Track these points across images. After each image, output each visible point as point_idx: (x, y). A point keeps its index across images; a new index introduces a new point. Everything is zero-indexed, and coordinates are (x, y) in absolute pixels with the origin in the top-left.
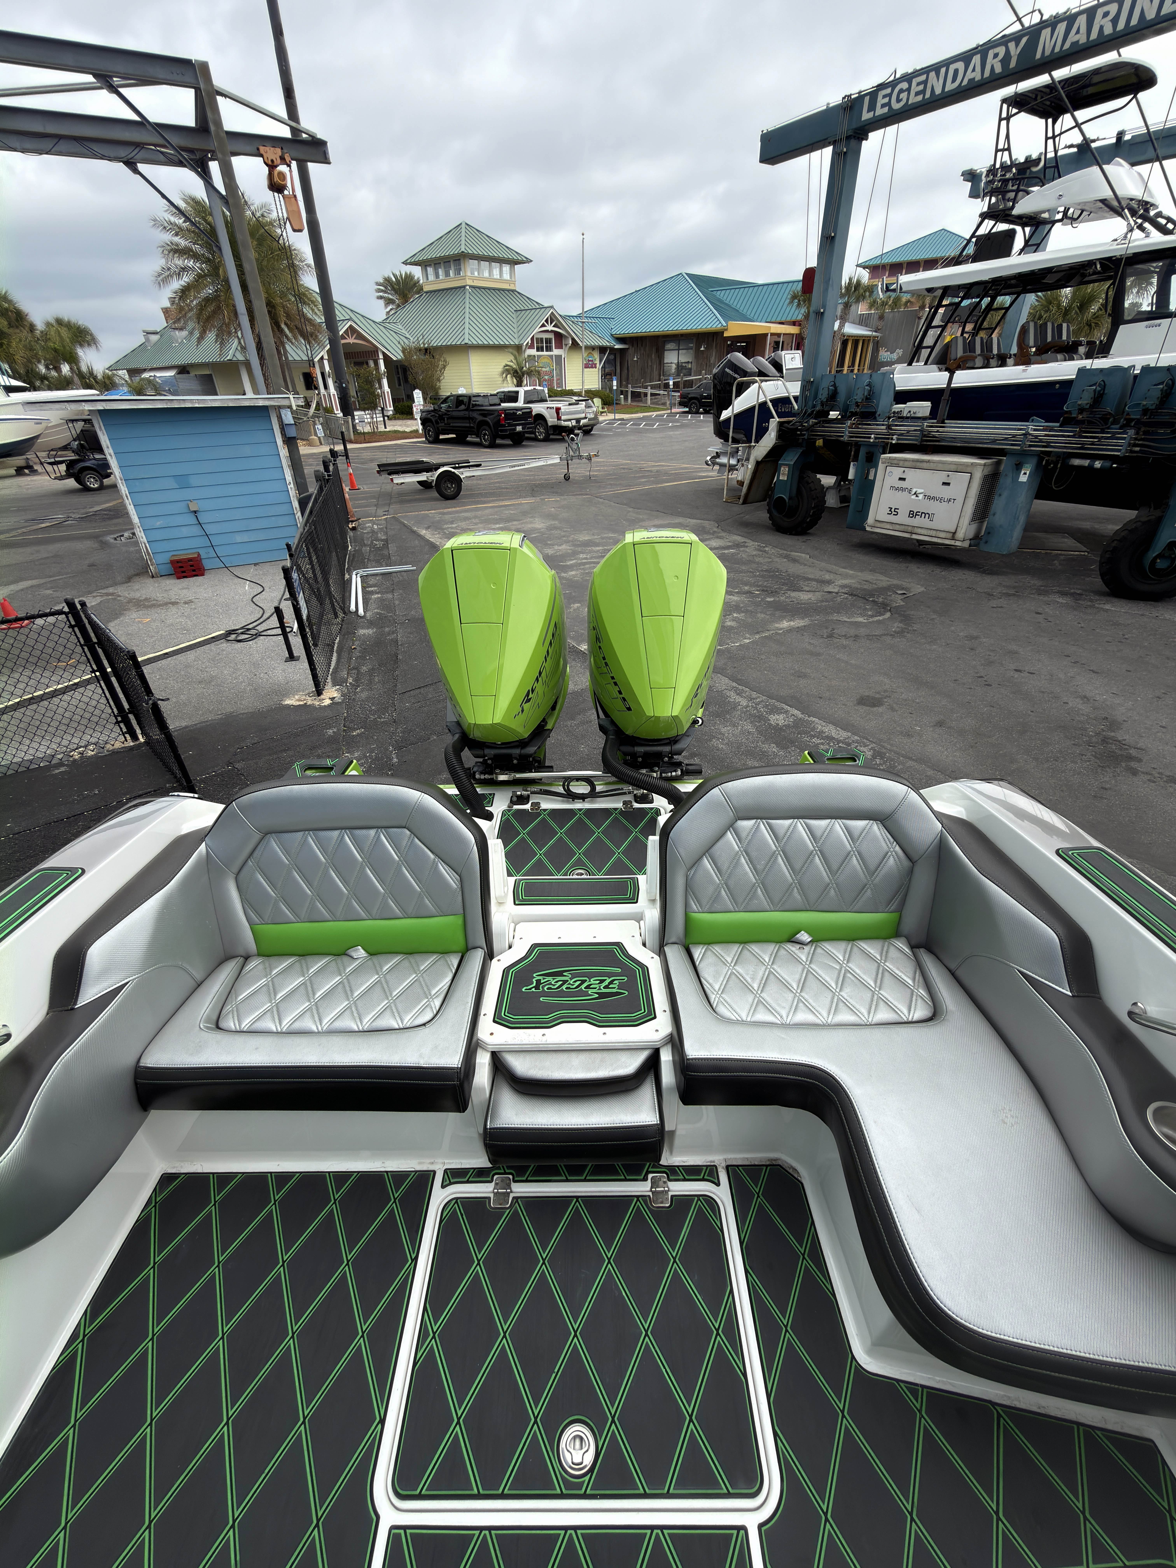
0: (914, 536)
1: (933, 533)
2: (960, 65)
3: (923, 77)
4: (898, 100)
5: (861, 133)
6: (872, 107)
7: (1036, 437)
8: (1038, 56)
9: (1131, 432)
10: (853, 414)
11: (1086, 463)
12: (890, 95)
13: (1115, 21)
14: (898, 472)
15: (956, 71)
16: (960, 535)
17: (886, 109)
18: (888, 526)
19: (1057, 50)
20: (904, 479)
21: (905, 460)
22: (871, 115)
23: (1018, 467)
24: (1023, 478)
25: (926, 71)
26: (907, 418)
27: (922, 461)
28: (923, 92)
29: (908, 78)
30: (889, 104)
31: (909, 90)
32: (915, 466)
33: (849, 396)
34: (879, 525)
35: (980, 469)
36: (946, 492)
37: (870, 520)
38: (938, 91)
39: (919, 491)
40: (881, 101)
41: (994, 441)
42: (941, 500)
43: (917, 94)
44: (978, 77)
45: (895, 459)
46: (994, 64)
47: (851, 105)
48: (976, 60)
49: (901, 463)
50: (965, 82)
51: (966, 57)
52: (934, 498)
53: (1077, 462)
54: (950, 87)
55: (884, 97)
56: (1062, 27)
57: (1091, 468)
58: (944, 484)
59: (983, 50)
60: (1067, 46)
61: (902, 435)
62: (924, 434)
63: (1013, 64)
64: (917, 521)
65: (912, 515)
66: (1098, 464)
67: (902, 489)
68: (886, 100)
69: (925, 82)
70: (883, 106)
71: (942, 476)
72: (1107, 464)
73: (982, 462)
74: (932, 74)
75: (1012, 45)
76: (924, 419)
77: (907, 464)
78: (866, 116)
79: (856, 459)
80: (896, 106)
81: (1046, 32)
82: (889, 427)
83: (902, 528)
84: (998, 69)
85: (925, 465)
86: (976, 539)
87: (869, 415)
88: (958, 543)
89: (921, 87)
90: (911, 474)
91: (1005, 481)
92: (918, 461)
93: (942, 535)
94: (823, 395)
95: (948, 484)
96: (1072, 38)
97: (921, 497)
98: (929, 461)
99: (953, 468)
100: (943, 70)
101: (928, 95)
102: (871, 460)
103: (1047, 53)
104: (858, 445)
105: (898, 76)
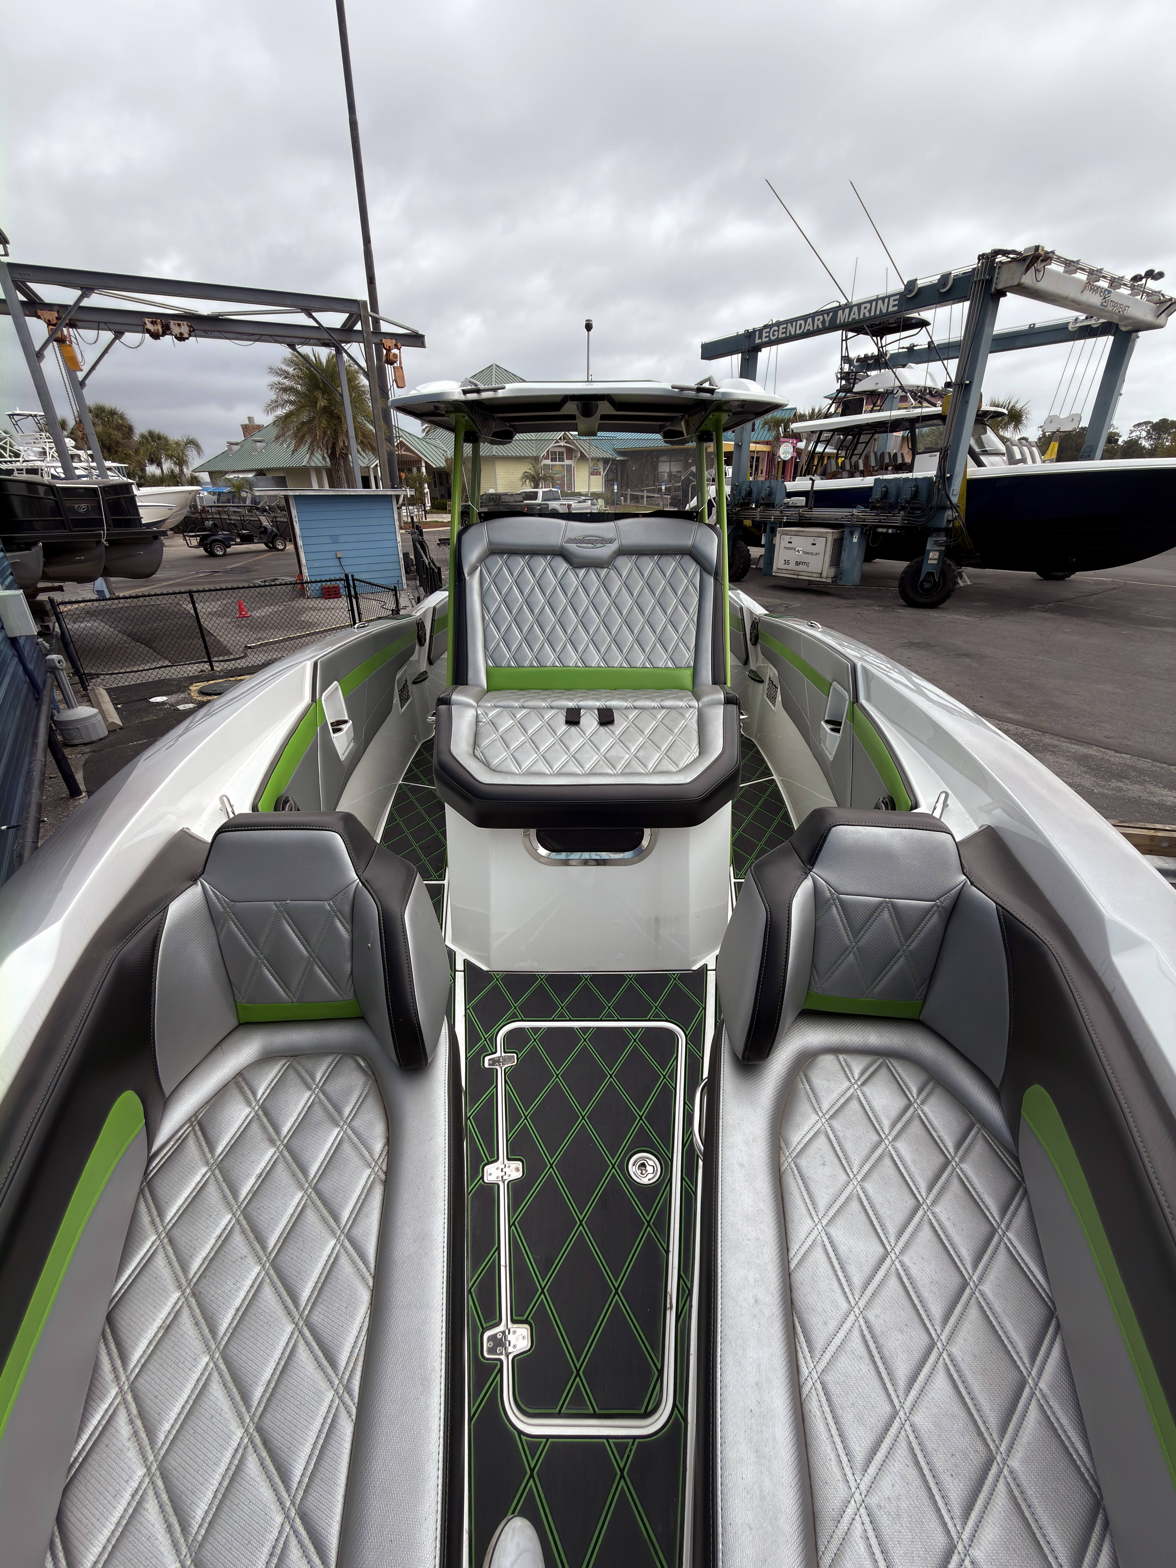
0: (800, 577)
1: (810, 574)
2: (802, 322)
3: (785, 326)
4: (774, 335)
5: (757, 349)
6: (760, 337)
7: (858, 516)
8: (838, 322)
9: (902, 513)
10: (762, 504)
11: (885, 530)
12: (769, 332)
13: (870, 311)
14: (787, 538)
15: (801, 325)
16: (824, 575)
17: (768, 339)
18: (785, 572)
19: (846, 321)
20: (791, 542)
21: (791, 531)
22: (760, 341)
23: (852, 533)
24: (855, 540)
25: (786, 322)
26: (792, 507)
27: (800, 531)
28: (786, 332)
29: (778, 324)
30: (769, 336)
31: (778, 331)
32: (797, 534)
33: (759, 493)
34: (779, 571)
35: (830, 535)
36: (813, 549)
37: (774, 569)
38: (793, 333)
39: (800, 549)
40: (764, 335)
41: (836, 519)
42: (812, 554)
43: (783, 333)
44: (811, 329)
45: (785, 530)
46: (818, 323)
47: (749, 335)
48: (810, 320)
49: (789, 533)
50: (805, 331)
51: (805, 318)
52: (808, 553)
53: (880, 530)
54: (798, 332)
55: (766, 333)
56: (847, 311)
57: (887, 533)
58: (813, 544)
59: (813, 316)
60: (850, 320)
61: (788, 516)
62: (801, 516)
63: (827, 325)
64: (800, 568)
65: (797, 563)
66: (890, 531)
67: (790, 549)
68: (768, 334)
69: (786, 328)
70: (766, 337)
71: (811, 540)
72: (895, 531)
73: (831, 531)
74: (789, 324)
75: (825, 316)
76: (802, 507)
77: (792, 533)
78: (758, 341)
79: (765, 532)
80: (773, 338)
81: (840, 312)
82: (781, 512)
83: (793, 572)
84: (820, 326)
85: (801, 534)
86: (835, 578)
87: (770, 505)
88: (824, 580)
89: (784, 330)
90: (795, 539)
91: (846, 542)
92: (797, 531)
93: (815, 575)
94: (743, 493)
95: (815, 544)
96: (852, 316)
97: (801, 552)
98: (803, 531)
99: (816, 534)
100: (794, 323)
101: (788, 335)
102: (773, 532)
103: (842, 321)
104: (765, 523)
105: (774, 322)
